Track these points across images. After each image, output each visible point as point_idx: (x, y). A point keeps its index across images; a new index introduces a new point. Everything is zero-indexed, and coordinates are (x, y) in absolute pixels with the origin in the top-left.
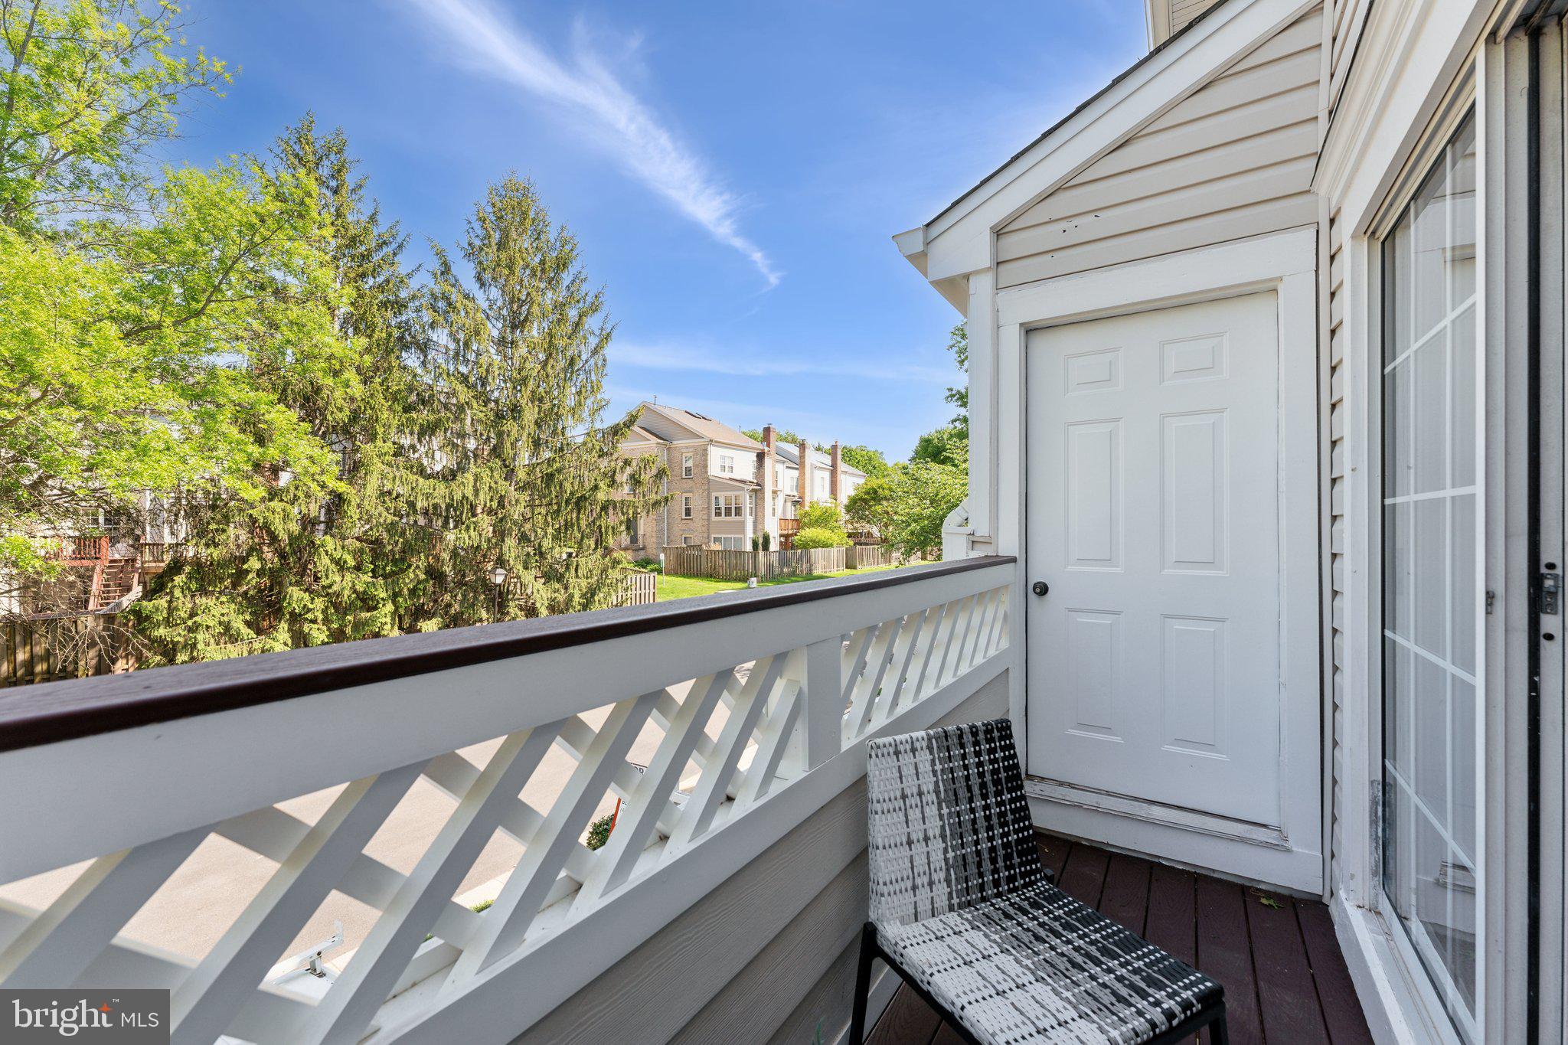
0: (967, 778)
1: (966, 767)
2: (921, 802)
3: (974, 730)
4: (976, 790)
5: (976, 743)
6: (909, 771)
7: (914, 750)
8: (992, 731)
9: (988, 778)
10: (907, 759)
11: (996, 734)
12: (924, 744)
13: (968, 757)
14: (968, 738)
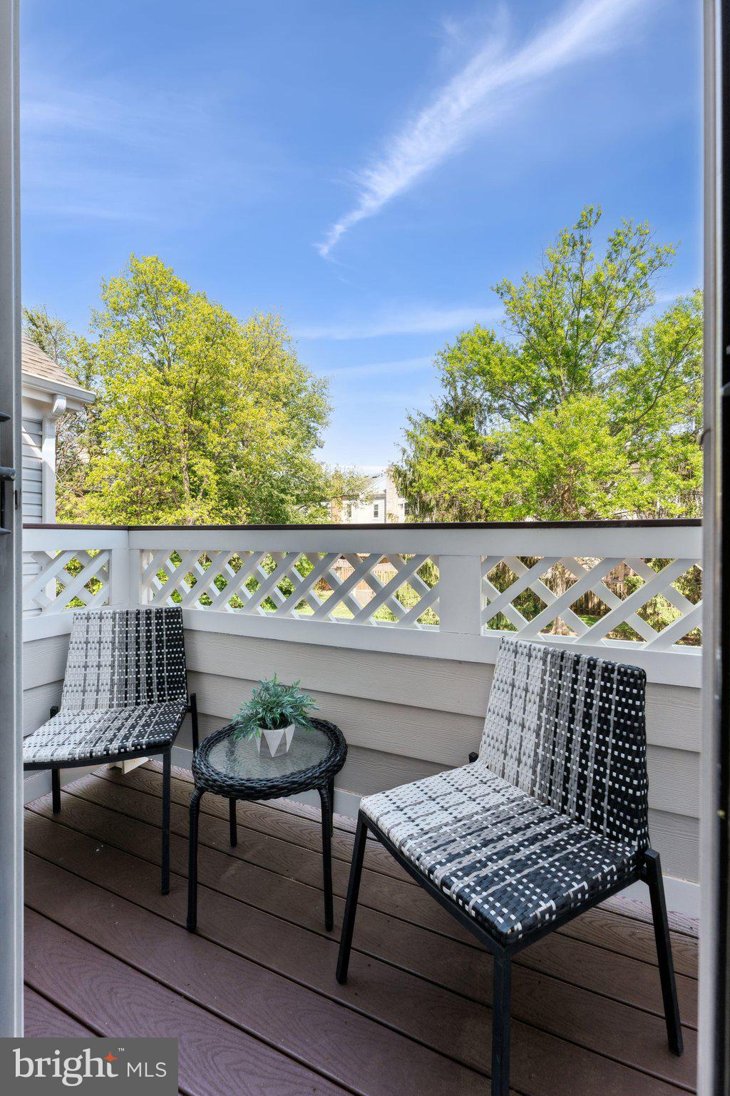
0: (573, 701)
1: (574, 691)
2: (526, 696)
3: (592, 662)
4: (579, 716)
5: (590, 675)
6: (521, 669)
7: (530, 656)
8: (612, 671)
9: (594, 711)
10: (523, 660)
11: (615, 676)
12: (540, 655)
13: (579, 683)
14: (583, 668)
